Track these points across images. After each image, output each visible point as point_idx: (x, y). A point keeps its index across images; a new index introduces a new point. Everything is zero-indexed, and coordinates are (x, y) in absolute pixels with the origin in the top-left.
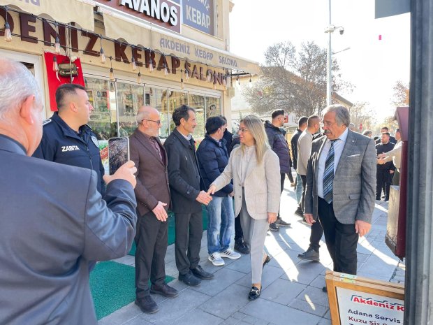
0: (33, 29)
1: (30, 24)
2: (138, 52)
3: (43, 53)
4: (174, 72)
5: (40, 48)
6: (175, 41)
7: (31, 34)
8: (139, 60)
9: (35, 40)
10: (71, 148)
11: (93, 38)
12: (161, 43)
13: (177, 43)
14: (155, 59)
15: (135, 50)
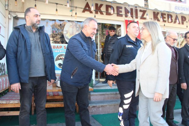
0: (121, 12)
1: (120, 10)
2: (164, 16)
3: (124, 20)
4: (183, 23)
5: (124, 18)
6: (183, 7)
7: (120, 13)
8: (165, 19)
9: (121, 16)
10: (130, 46)
11: (144, 12)
12: (175, 8)
13: (184, 8)
14: (172, 18)
15: (163, 15)
